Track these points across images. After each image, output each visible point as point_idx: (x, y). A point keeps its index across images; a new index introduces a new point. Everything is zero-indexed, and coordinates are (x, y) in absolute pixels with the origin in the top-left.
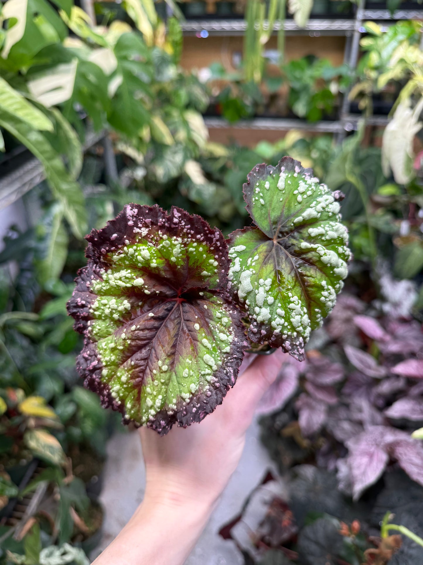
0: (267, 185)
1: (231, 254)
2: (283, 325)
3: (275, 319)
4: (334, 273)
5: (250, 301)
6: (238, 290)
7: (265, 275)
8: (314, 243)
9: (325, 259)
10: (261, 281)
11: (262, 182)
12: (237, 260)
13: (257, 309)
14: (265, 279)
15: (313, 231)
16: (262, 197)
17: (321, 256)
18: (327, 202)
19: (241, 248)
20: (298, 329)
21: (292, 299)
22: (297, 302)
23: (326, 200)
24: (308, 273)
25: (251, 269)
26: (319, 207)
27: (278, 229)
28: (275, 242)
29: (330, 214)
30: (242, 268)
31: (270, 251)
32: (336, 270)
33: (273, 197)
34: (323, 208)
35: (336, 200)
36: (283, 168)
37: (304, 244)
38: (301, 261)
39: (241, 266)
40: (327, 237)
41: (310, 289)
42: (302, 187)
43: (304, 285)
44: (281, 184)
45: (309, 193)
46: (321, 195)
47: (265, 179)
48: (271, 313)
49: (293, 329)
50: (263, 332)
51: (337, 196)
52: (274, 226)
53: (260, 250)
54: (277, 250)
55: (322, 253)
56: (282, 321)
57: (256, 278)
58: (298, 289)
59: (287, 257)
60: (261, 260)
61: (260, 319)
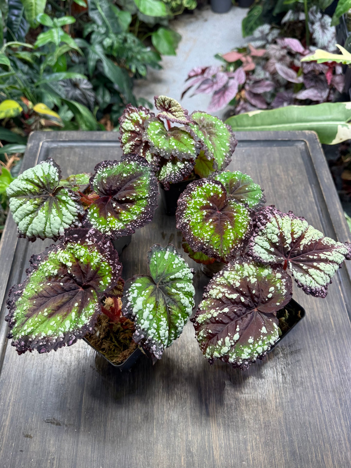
0: (159, 255)
1: (133, 287)
2: (154, 334)
3: (151, 329)
4: (185, 311)
5: (139, 316)
6: (133, 308)
7: (150, 302)
8: (179, 291)
9: (183, 301)
10: (148, 305)
11: (157, 253)
12: (136, 291)
13: (142, 321)
14: (150, 304)
15: (179, 285)
16: (156, 261)
17: (181, 299)
18: (188, 272)
19: (138, 285)
20: (162, 338)
21: (162, 319)
22: (165, 322)
23: (187, 271)
24: (172, 307)
25: (144, 297)
26: (183, 273)
27: (160, 280)
28: (158, 286)
29: (188, 278)
30: (138, 296)
31: (155, 290)
32: (187, 309)
33: (161, 262)
34: (186, 274)
35: (192, 272)
36: (168, 249)
37: (174, 291)
38: (169, 300)
39: (138, 294)
40: (185, 290)
41: (172, 317)
42: (176, 261)
43: (169, 313)
44: (166, 257)
45: (180, 265)
46: (185, 268)
47: (158, 252)
48: (150, 325)
49: (159, 337)
50: (143, 336)
51: (193, 271)
52: (158, 278)
53: (149, 288)
54: (158, 290)
55: (182, 297)
56: (155, 331)
57: (145, 303)
58: (166, 315)
59: (163, 296)
60: (150, 294)
61: (142, 327)
